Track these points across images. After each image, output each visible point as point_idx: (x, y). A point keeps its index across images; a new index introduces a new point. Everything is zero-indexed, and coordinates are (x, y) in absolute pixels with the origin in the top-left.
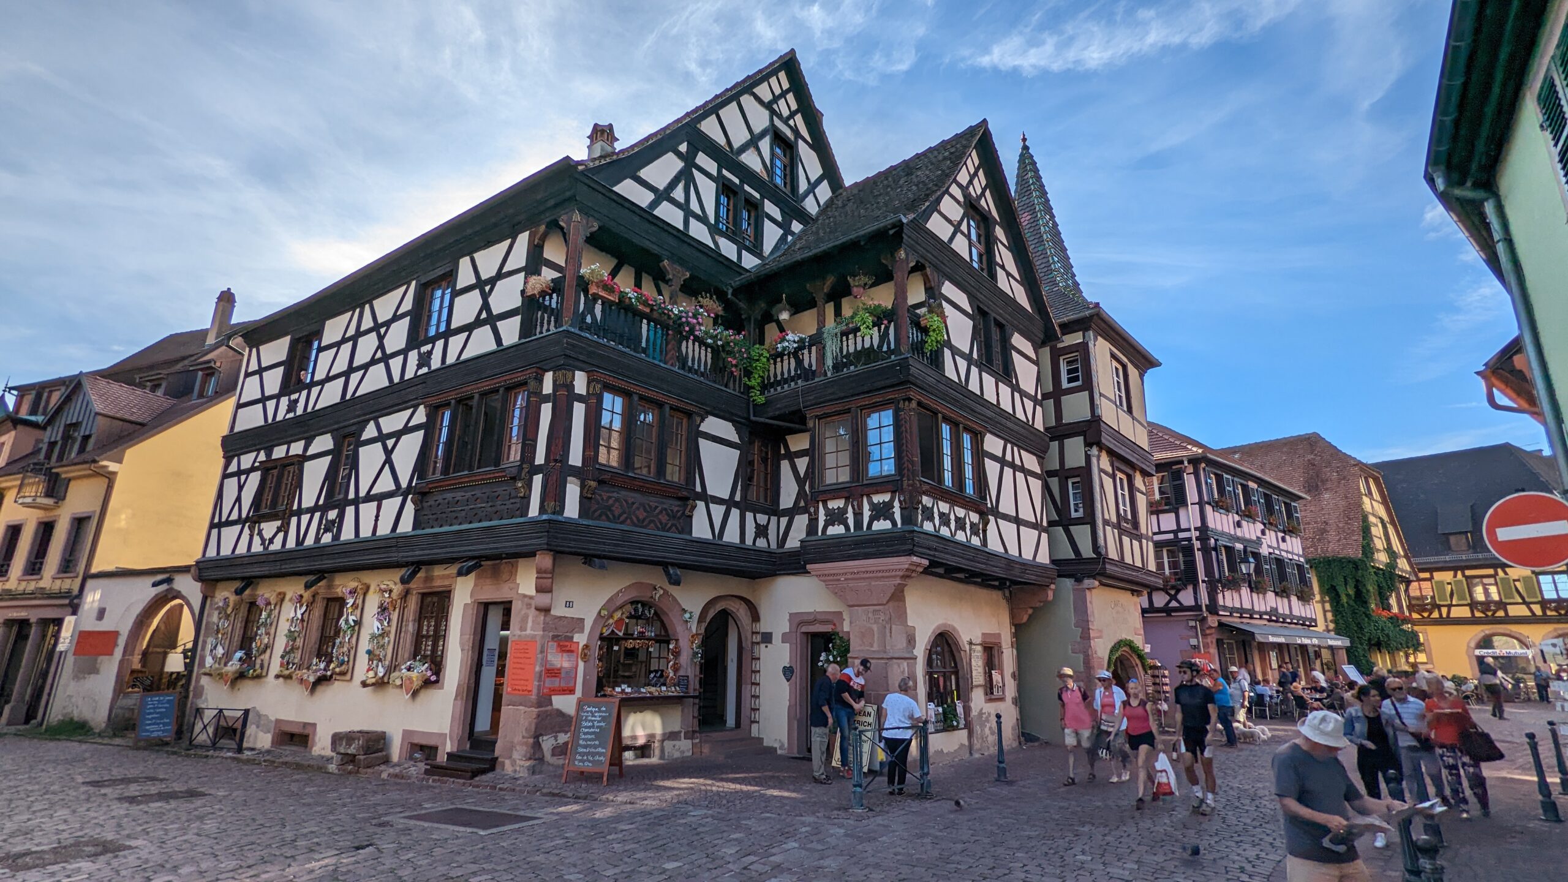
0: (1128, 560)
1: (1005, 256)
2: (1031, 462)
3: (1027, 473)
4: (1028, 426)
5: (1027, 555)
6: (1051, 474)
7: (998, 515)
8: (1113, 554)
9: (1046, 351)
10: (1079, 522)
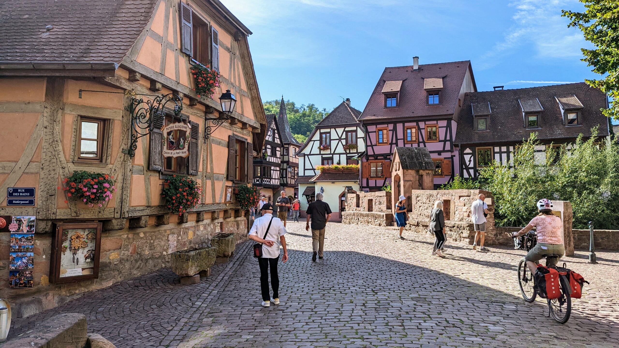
0: (292, 183)
1: (277, 136)
2: (278, 169)
3: (277, 170)
4: (278, 164)
5: (276, 184)
6: (281, 169)
7: (272, 179)
8: (289, 183)
9: (282, 148)
10: (285, 177)
